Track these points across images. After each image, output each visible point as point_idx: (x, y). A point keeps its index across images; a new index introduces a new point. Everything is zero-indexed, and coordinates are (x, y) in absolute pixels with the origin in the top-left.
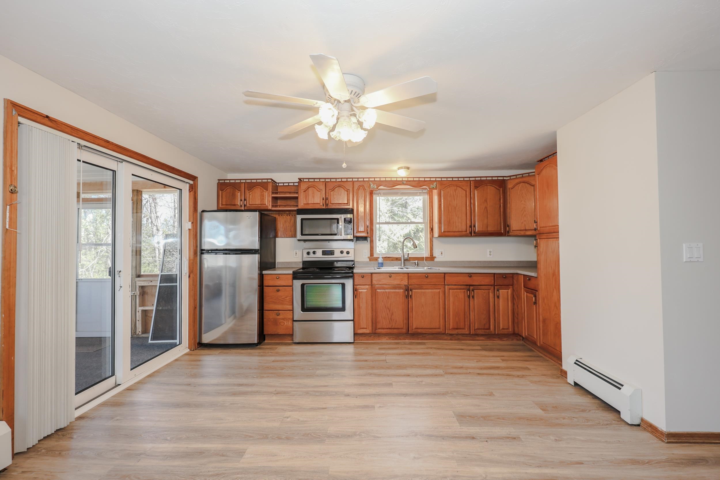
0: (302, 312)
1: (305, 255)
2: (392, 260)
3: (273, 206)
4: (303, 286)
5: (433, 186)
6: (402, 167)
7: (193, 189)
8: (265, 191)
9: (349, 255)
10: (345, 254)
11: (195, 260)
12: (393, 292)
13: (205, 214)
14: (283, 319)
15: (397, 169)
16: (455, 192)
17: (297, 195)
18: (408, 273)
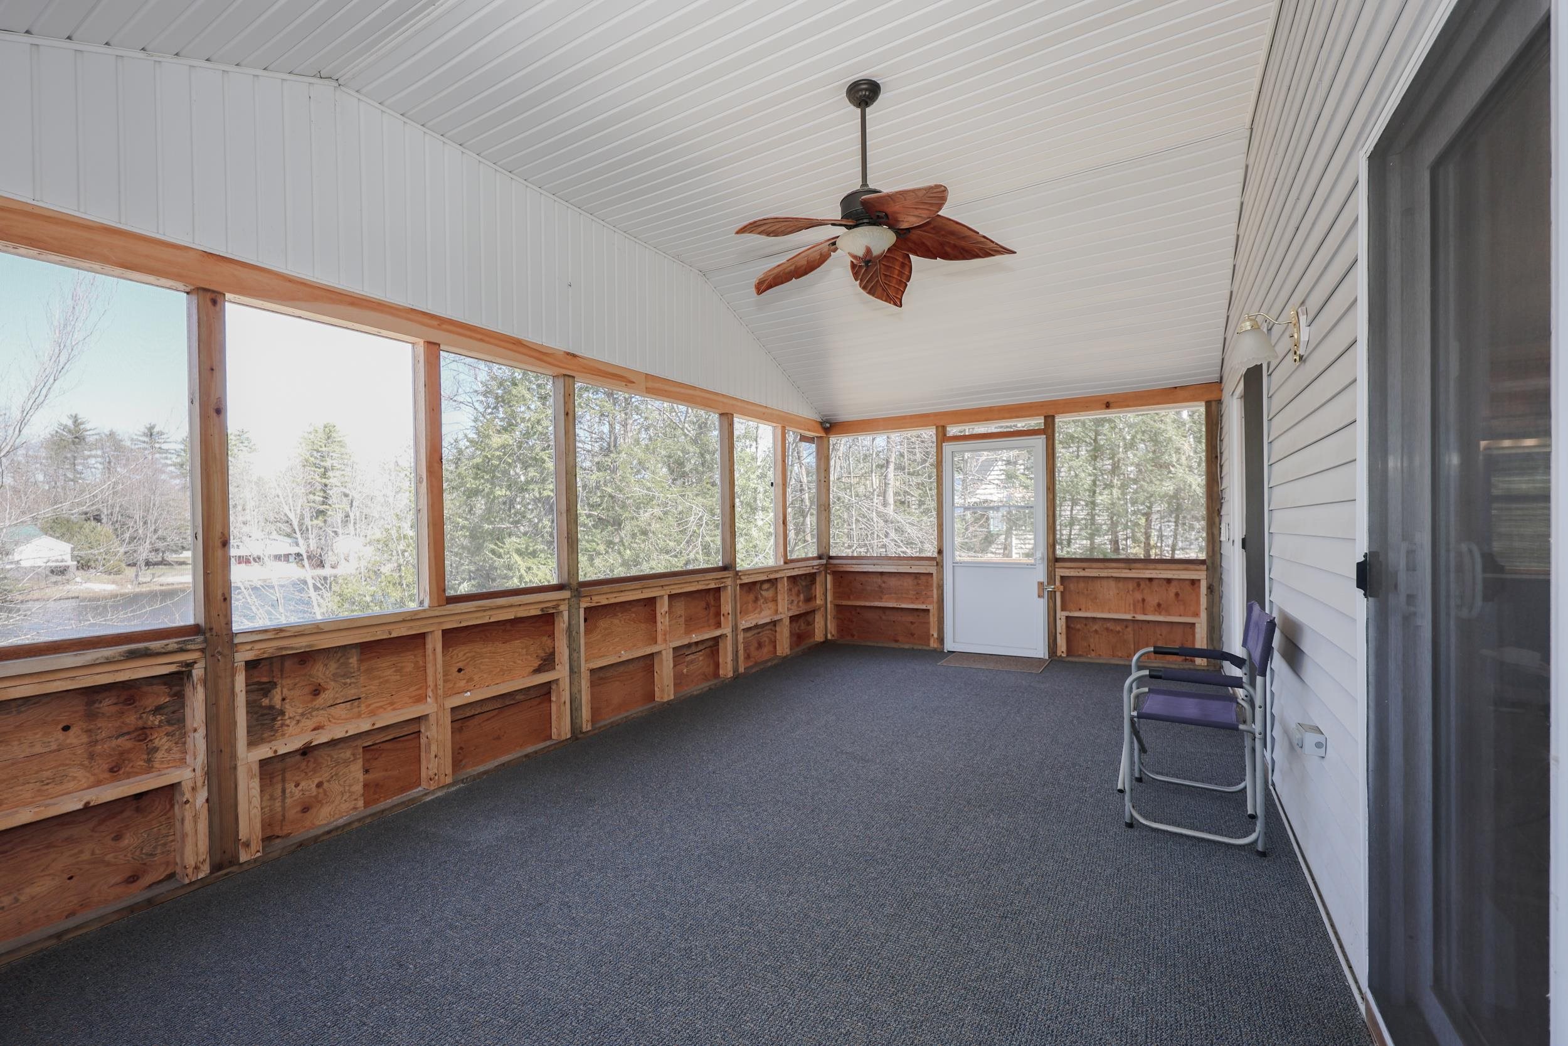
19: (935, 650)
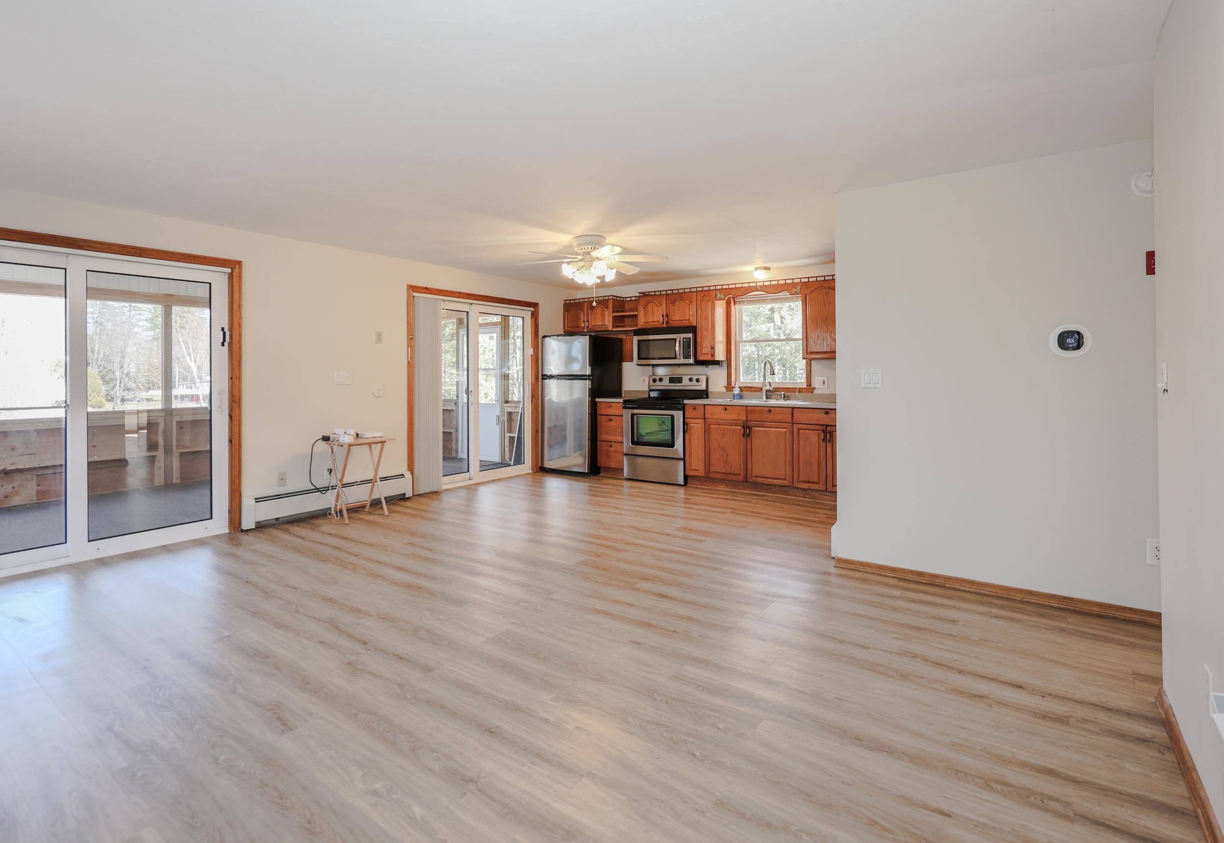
0: (631, 444)
1: (652, 383)
2: (755, 391)
3: (613, 327)
4: (633, 415)
5: (796, 291)
6: (758, 268)
7: (535, 316)
8: (606, 309)
9: (699, 384)
10: (694, 382)
11: (536, 384)
12: (728, 429)
13: (547, 339)
14: (615, 451)
15: (754, 270)
16: (827, 296)
17: (636, 313)
18: (747, 406)
19: (454, 457)
